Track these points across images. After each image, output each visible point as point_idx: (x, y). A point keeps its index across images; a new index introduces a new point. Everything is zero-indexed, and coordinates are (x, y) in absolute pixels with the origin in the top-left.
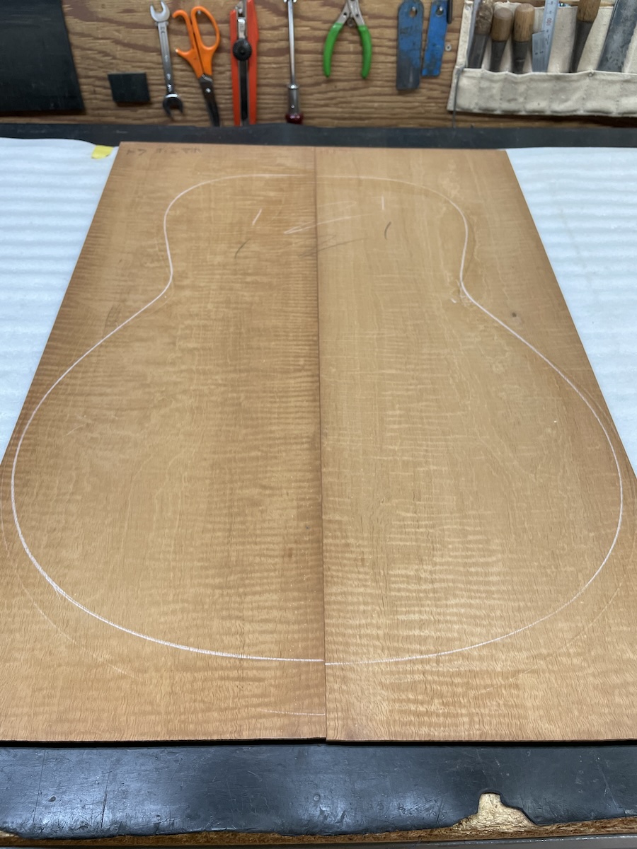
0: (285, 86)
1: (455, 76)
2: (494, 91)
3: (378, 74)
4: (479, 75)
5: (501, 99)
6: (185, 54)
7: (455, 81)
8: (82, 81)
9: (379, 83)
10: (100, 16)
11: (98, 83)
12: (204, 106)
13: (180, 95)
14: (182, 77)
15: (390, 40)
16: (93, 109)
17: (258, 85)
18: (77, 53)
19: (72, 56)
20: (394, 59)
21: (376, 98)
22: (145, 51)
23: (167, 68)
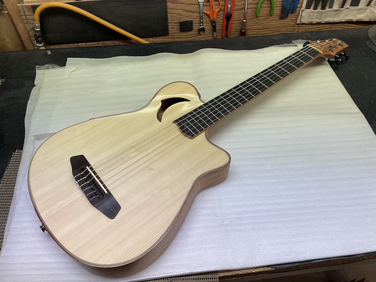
0: (241, 20)
1: (301, 12)
2: (314, 16)
4: (310, 11)
5: (316, 19)
6: (207, 13)
7: (301, 14)
8: (169, 24)
9: (274, 16)
10: (179, 2)
11: (175, 25)
12: (211, 29)
14: (206, 20)
15: (280, 2)
16: (171, 34)
18: (169, 15)
19: (167, 16)
20: (280, 8)
21: (272, 22)
22: (193, 13)
23: (201, 18)
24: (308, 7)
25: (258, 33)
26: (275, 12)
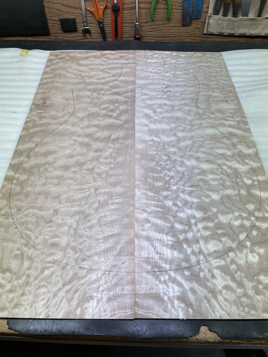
0: (134, 23)
1: (207, 18)
2: (224, 25)
3: (174, 17)
4: (218, 18)
5: (227, 28)
6: (91, 10)
7: (207, 20)
8: (49, 21)
9: (174, 22)
11: (55, 22)
12: (100, 32)
13: (90, 27)
14: (90, 19)
15: (180, 3)
16: (53, 34)
17: (122, 23)
18: (47, 10)
19: (44, 11)
20: (181, 11)
21: (173, 28)
22: (75, 9)
24: (216, 12)
26: (175, 16)
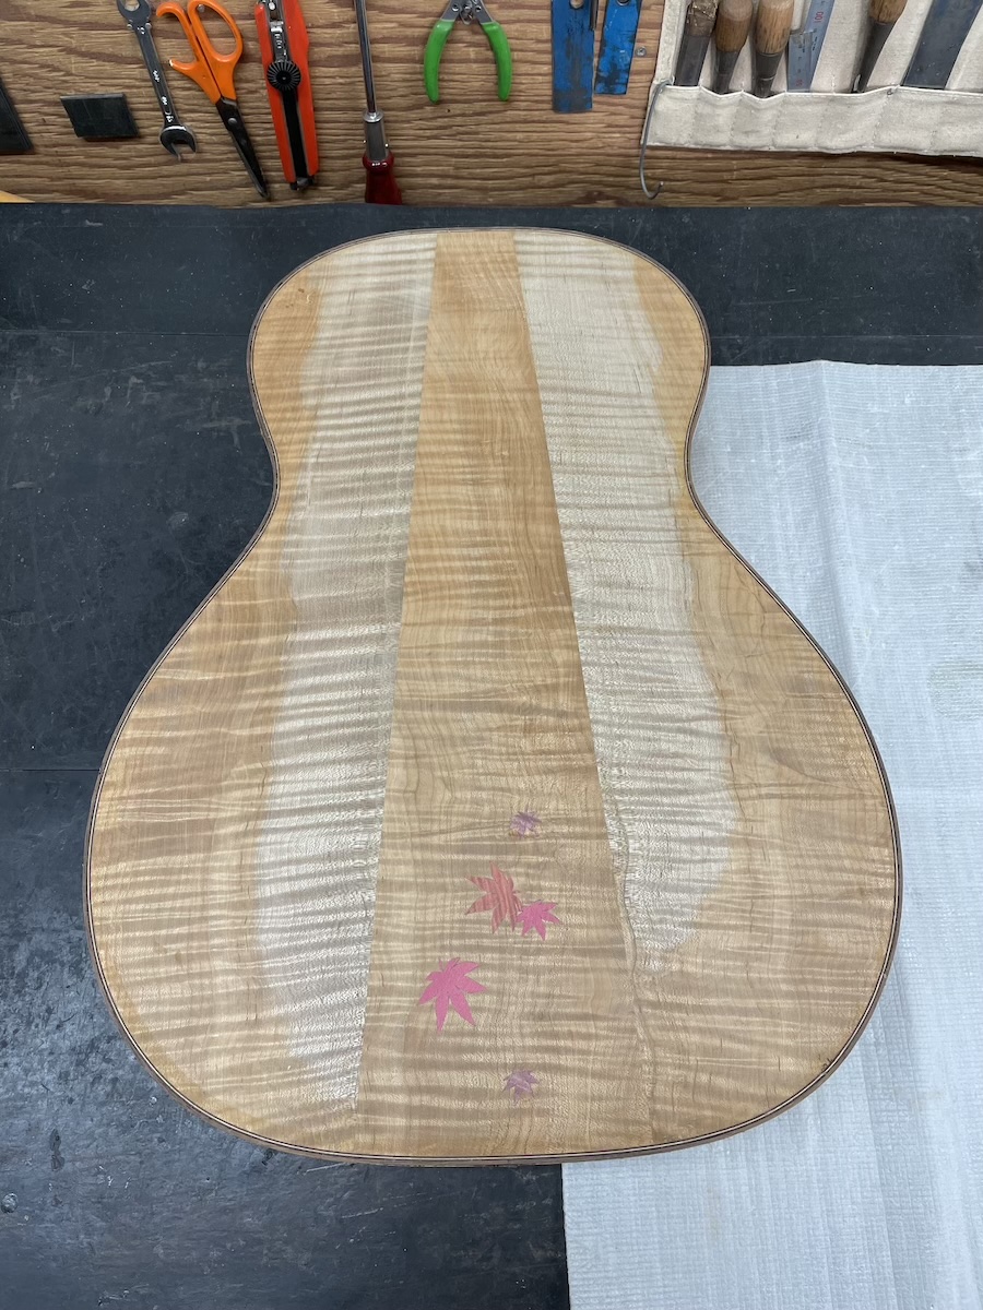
2: (721, 119)
4: (695, 96)
6: (185, 68)
8: (20, 107)
9: (523, 105)
10: (32, 11)
11: (46, 109)
12: (228, 139)
16: (46, 146)
17: (317, 110)
21: (519, 127)
22: (120, 63)
23: (161, 88)
24: (686, 74)
25: (465, 172)
26: (524, 86)
